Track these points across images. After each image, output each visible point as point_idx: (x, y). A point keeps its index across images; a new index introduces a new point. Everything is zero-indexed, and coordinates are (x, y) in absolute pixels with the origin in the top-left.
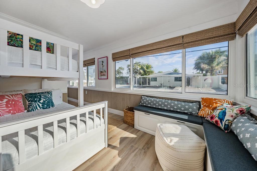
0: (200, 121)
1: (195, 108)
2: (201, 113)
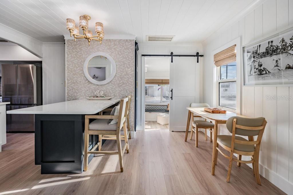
1: (166, 108)
2: (168, 109)
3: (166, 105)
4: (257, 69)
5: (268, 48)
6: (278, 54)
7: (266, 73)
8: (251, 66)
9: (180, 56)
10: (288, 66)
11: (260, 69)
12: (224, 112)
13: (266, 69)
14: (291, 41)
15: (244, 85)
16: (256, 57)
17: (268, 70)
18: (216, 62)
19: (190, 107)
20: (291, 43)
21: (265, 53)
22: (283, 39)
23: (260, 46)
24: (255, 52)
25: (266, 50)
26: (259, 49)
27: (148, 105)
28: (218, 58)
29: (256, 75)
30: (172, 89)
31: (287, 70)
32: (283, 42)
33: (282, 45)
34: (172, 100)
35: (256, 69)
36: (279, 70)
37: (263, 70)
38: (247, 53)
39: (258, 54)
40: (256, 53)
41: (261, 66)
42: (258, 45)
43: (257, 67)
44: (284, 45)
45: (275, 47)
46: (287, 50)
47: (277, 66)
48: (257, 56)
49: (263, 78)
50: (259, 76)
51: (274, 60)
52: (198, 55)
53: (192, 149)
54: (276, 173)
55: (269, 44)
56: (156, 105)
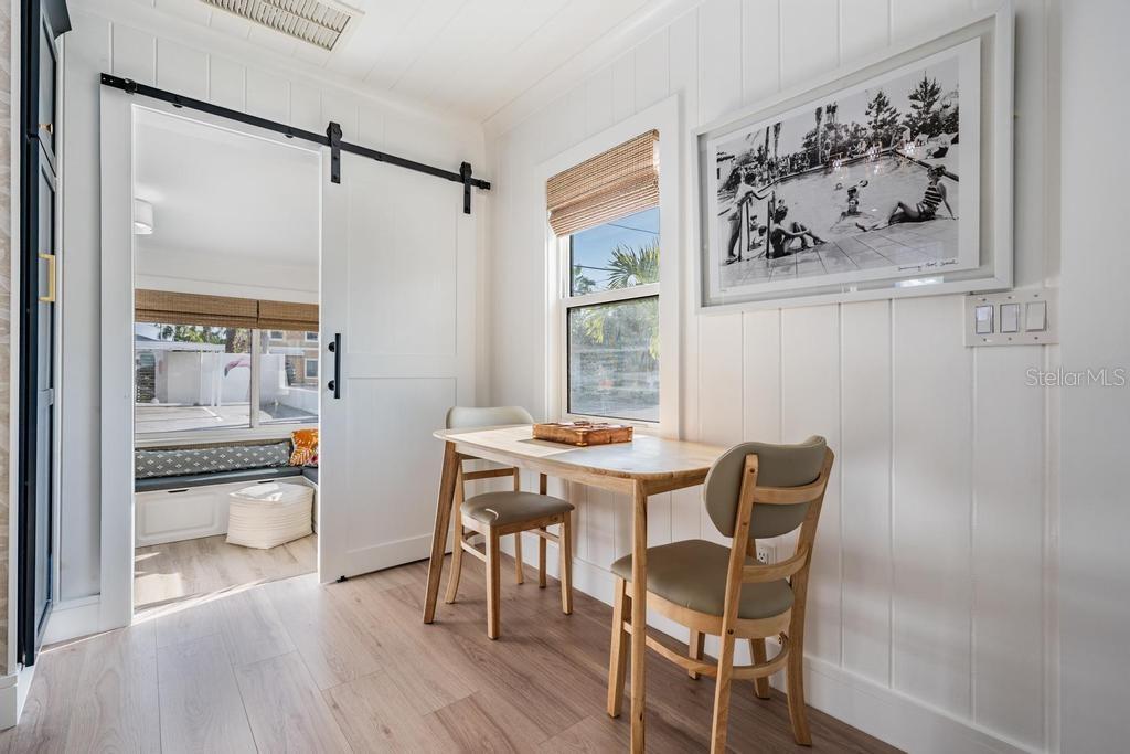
0: (297, 469)
1: (284, 452)
2: (295, 459)
3: (283, 441)
4: (762, 231)
5: (813, 139)
6: (858, 160)
7: (804, 246)
8: (733, 218)
9: (379, 157)
10: (900, 210)
11: (778, 230)
12: (624, 436)
13: (804, 229)
14: (914, 106)
15: (703, 305)
16: (757, 178)
17: (814, 233)
18: (554, 212)
19: (448, 426)
20: (915, 113)
21: (803, 159)
22: (880, 96)
23: (777, 128)
24: (757, 154)
25: (806, 145)
26: (776, 141)
27: (165, 449)
28: (566, 198)
29: (760, 256)
30: (338, 336)
31: (895, 226)
32: (879, 111)
33: (876, 121)
34: (337, 396)
35: (756, 233)
36: (863, 228)
37: (791, 233)
38: (719, 160)
39: (771, 166)
40: (760, 160)
41: (779, 215)
42: (772, 123)
43: (762, 221)
44: (884, 122)
45: (847, 131)
46: (896, 142)
47: (853, 212)
48: (765, 176)
49: (788, 269)
50: (771, 261)
51: (839, 187)
52: (464, 175)
53: (475, 659)
54: (836, 666)
55: (819, 119)
56: (217, 445)
